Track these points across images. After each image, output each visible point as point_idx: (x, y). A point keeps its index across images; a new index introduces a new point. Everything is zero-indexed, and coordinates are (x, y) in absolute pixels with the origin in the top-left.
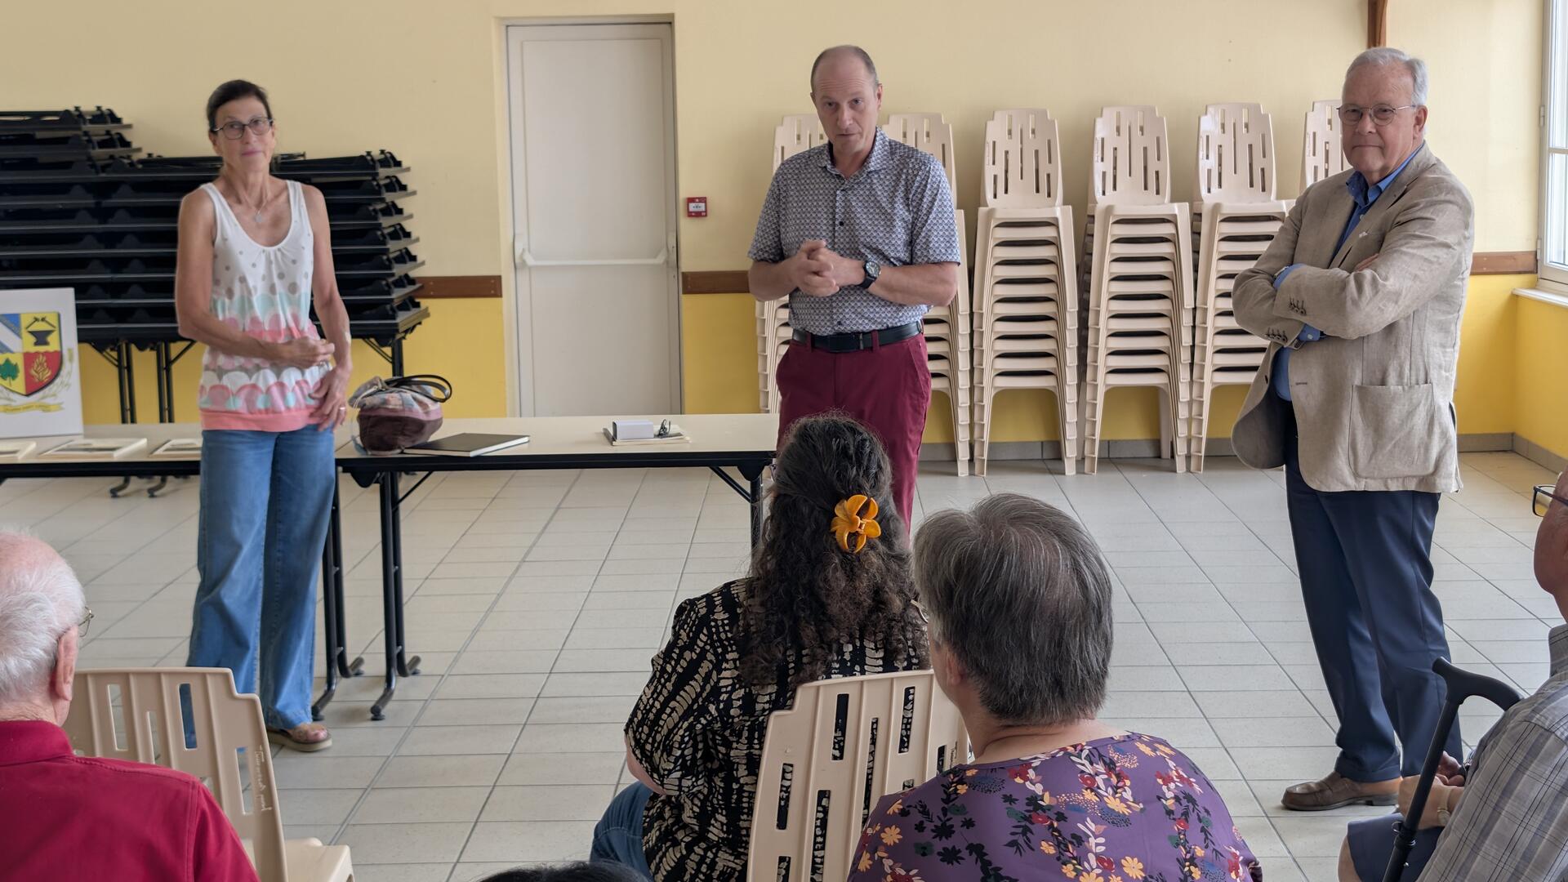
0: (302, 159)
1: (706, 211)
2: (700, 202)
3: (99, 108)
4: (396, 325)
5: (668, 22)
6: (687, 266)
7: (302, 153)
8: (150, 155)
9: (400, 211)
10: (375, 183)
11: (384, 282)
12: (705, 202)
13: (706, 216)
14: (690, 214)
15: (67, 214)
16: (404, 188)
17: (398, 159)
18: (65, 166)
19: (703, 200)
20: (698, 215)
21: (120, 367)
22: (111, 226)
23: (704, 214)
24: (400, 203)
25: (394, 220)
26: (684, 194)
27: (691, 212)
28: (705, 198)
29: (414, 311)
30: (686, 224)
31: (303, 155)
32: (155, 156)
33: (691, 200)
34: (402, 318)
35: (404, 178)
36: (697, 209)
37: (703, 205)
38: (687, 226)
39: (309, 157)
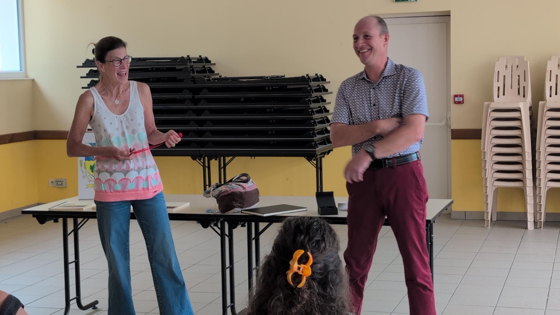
0: (283, 78)
1: (463, 101)
2: (460, 97)
3: (200, 56)
4: (316, 151)
5: (447, 15)
6: (454, 127)
7: (283, 75)
8: (220, 76)
9: (324, 101)
10: (309, 88)
11: (311, 132)
12: (463, 97)
13: (463, 103)
14: (455, 102)
15: (182, 101)
16: (326, 90)
17: (325, 78)
18: (181, 81)
19: (462, 96)
20: (459, 103)
21: (204, 167)
22: (199, 106)
23: (462, 102)
24: (325, 97)
25: (321, 104)
26: (453, 93)
27: (456, 102)
28: (463, 95)
29: (328, 145)
30: (454, 107)
31: (284, 76)
32: (223, 77)
33: (456, 96)
34: (320, 148)
35: (327, 86)
36: (459, 99)
37: (461, 98)
38: (454, 108)
39: (286, 77)
